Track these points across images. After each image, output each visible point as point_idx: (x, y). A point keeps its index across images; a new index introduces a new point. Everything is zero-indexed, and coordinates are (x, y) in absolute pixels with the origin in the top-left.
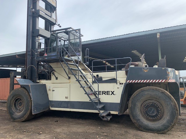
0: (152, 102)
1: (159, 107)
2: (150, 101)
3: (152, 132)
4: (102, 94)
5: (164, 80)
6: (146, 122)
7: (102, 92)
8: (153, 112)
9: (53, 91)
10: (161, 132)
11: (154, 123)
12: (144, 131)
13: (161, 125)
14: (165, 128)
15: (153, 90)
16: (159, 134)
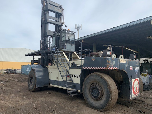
0: (95, 85)
1: (99, 90)
2: (95, 84)
3: (95, 109)
4: (74, 77)
5: (105, 68)
6: (91, 101)
7: (74, 75)
8: (96, 94)
9: (51, 73)
10: (100, 110)
11: (97, 102)
12: (90, 107)
13: (100, 104)
14: (103, 107)
15: (96, 75)
16: (99, 112)
